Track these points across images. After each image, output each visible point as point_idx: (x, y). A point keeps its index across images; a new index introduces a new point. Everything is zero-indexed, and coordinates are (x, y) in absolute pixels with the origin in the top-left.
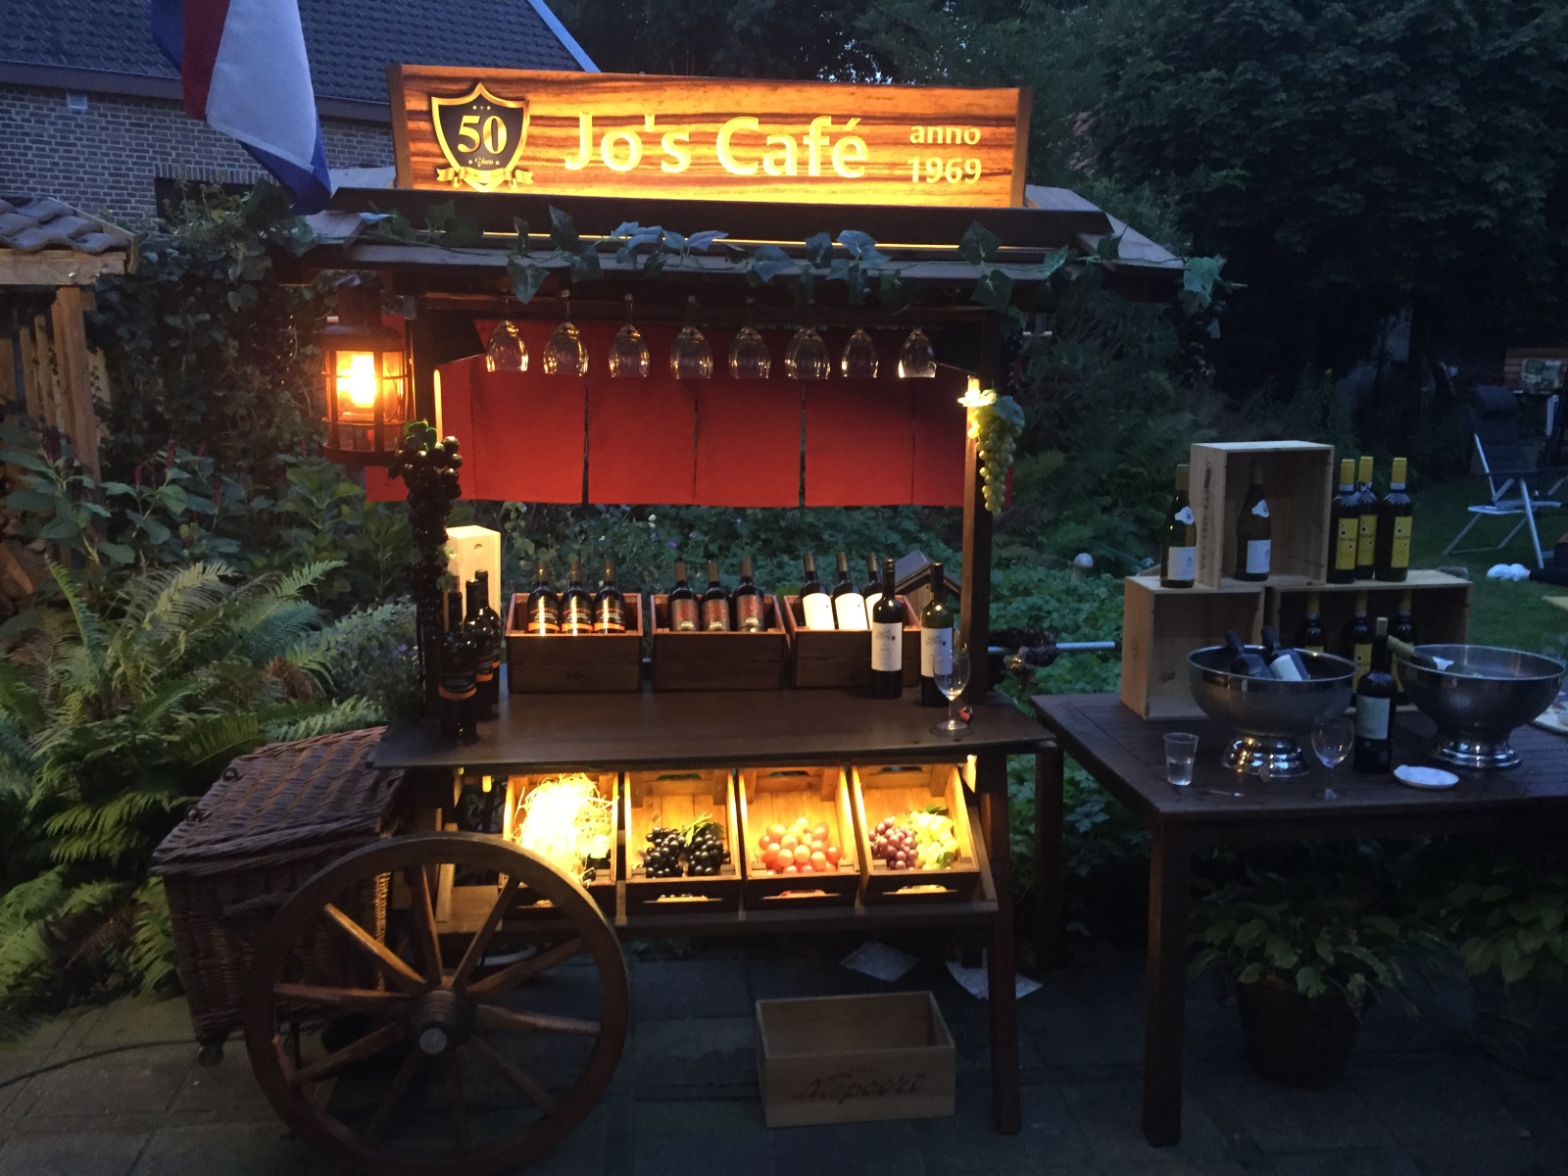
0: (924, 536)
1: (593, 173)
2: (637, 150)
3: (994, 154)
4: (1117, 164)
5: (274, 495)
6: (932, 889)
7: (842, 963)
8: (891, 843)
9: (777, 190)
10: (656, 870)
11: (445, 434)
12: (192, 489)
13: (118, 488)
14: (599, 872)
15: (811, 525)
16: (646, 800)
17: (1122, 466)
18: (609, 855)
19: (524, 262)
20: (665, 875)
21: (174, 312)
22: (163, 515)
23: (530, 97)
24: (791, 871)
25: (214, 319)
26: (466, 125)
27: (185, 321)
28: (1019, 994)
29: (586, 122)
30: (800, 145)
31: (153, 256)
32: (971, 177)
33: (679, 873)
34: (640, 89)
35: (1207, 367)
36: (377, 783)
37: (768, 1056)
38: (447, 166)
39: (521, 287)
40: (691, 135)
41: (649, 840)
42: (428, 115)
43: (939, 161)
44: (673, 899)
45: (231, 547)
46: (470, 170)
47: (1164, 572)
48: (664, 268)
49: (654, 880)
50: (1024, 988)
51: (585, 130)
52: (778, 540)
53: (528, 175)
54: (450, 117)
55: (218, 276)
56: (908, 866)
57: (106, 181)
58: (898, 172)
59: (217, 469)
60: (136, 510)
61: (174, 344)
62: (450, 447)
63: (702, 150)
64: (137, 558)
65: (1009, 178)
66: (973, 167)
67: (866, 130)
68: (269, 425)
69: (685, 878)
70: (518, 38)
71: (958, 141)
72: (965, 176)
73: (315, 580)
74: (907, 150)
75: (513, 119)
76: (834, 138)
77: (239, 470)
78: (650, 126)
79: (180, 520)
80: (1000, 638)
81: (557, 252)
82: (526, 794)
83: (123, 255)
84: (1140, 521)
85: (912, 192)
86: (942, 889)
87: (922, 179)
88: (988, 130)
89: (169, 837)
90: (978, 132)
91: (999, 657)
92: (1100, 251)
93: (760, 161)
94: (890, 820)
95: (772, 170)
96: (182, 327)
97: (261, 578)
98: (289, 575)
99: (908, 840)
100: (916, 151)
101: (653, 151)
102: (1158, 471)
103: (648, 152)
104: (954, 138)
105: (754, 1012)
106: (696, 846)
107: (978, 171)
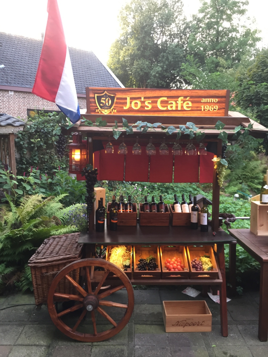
0: (198, 189)
1: (130, 110)
2: (139, 105)
3: (221, 105)
4: (241, 104)
5: (52, 179)
6: (206, 276)
7: (182, 292)
8: (196, 264)
9: (171, 113)
10: (141, 269)
11: (95, 168)
12: (35, 177)
13: (20, 177)
14: (128, 269)
15: (172, 186)
16: (138, 252)
17: (244, 173)
18: (130, 264)
19: (116, 130)
20: (143, 270)
21: (32, 139)
22: (29, 183)
23: (116, 94)
24: (172, 270)
25: (41, 140)
26: (102, 100)
27: (35, 141)
28: (227, 301)
29: (128, 99)
30: (176, 103)
31: (29, 127)
32: (216, 109)
33: (146, 270)
34: (141, 91)
35: (264, 150)
36: (77, 246)
37: (166, 315)
38: (98, 109)
39: (115, 136)
40: (152, 101)
41: (139, 261)
42: (94, 98)
43: (208, 106)
44: (145, 276)
45: (44, 190)
46: (103, 110)
47: (261, 200)
48: (147, 131)
49: (140, 271)
50: (228, 300)
51: (128, 100)
52: (164, 190)
53: (116, 110)
54: (99, 98)
55: (42, 131)
56: (200, 270)
57: (17, 110)
58: (199, 109)
59: (40, 173)
60: (23, 182)
61: (32, 145)
62: (96, 170)
63: (154, 105)
64: (24, 193)
65: (224, 110)
66: (216, 107)
67: (191, 99)
68: (52, 163)
69: (147, 271)
70: (105, 78)
71: (213, 102)
72: (214, 109)
73: (62, 198)
74: (201, 104)
75: (112, 99)
76: (184, 101)
77: (45, 173)
78: (143, 99)
79: (32, 184)
80: (222, 215)
81: (124, 128)
82: (111, 249)
83: (23, 127)
84: (249, 186)
85: (202, 113)
86: (208, 276)
87: (204, 110)
88: (219, 99)
89: (32, 257)
90: (217, 100)
91: (221, 220)
92: (248, 127)
93: (167, 107)
94: (196, 258)
95: (169, 108)
96: (34, 142)
97: (50, 197)
98: (56, 197)
99: (200, 264)
100: (203, 104)
101: (143, 105)
102: (253, 174)
103: (142, 105)
104: (211, 101)
105: (162, 304)
106: (150, 263)
107: (217, 108)
